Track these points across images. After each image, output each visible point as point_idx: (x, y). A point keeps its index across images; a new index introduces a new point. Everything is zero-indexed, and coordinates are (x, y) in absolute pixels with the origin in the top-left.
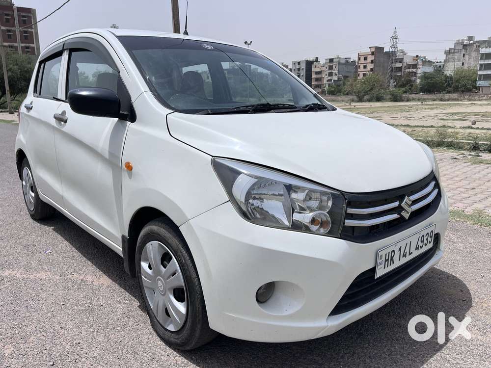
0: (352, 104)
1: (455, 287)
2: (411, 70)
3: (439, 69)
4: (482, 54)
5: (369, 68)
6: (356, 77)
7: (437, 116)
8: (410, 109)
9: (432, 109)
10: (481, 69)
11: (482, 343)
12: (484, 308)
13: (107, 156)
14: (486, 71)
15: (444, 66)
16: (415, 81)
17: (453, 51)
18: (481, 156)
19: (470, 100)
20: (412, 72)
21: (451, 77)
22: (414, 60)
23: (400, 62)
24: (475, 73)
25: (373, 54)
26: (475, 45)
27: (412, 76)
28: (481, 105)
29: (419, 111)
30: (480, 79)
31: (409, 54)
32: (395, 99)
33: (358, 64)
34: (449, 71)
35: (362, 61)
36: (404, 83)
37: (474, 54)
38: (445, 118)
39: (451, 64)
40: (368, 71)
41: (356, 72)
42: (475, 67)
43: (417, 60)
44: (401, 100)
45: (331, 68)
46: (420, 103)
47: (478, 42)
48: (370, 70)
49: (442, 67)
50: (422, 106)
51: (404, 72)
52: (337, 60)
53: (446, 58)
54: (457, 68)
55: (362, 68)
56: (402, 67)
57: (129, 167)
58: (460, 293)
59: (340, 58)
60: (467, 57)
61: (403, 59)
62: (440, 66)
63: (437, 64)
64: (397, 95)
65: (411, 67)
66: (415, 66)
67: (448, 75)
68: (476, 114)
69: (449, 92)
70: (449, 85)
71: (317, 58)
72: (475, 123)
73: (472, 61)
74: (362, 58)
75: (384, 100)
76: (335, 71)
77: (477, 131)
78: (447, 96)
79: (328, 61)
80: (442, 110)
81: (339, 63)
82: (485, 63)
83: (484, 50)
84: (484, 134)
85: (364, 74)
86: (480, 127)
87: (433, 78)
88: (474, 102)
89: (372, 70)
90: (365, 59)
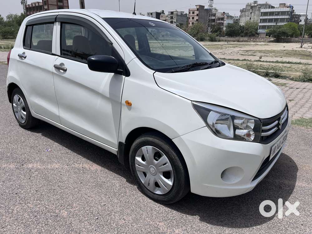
0: (186, 43)
1: (286, 159)
2: (220, 21)
3: (237, 21)
4: (262, 13)
5: (195, 19)
6: (188, 25)
7: (239, 52)
8: (222, 47)
9: (234, 47)
10: (260, 22)
11: (309, 188)
12: (304, 170)
13: (108, 95)
14: (263, 23)
15: (239, 19)
16: (222, 29)
17: (245, 10)
18: (272, 80)
19: (254, 42)
20: (221, 23)
21: (243, 27)
22: (222, 15)
23: (214, 16)
24: (257, 24)
25: (198, 10)
26: (258, 7)
27: (221, 25)
28: (261, 45)
29: (228, 49)
30: (260, 29)
31: (219, 11)
32: (212, 40)
33: (189, 16)
34: (242, 23)
35: (191, 14)
36: (217, 29)
37: (257, 12)
38: (243, 53)
39: (243, 18)
40: (195, 21)
41: (188, 21)
42: (257, 20)
43: (224, 15)
44: (215, 41)
45: (172, 18)
46: (226, 43)
47: (260, 5)
48: (196, 20)
49: (238, 20)
50: (228, 45)
51: (216, 22)
52: (176, 13)
53: (241, 14)
54: (247, 21)
55: (191, 19)
56: (215, 19)
57: (129, 104)
58: (290, 163)
59: (177, 12)
60: (253, 14)
61: (215, 14)
62: (237, 20)
63: (235, 18)
64: (213, 37)
65: (220, 20)
66: (223, 19)
67: (242, 25)
68: (260, 51)
69: (242, 36)
70: (242, 32)
71: (163, 11)
72: (261, 57)
73: (255, 17)
74: (191, 12)
75: (205, 40)
76: (175, 20)
77: (265, 63)
78: (241, 39)
79: (170, 13)
80: (240, 49)
81: (177, 15)
82: (263, 18)
83: (263, 10)
84: (269, 65)
85: (192, 23)
86: (265, 60)
87: (233, 27)
88: (257, 43)
89: (197, 20)
90: (193, 13)
